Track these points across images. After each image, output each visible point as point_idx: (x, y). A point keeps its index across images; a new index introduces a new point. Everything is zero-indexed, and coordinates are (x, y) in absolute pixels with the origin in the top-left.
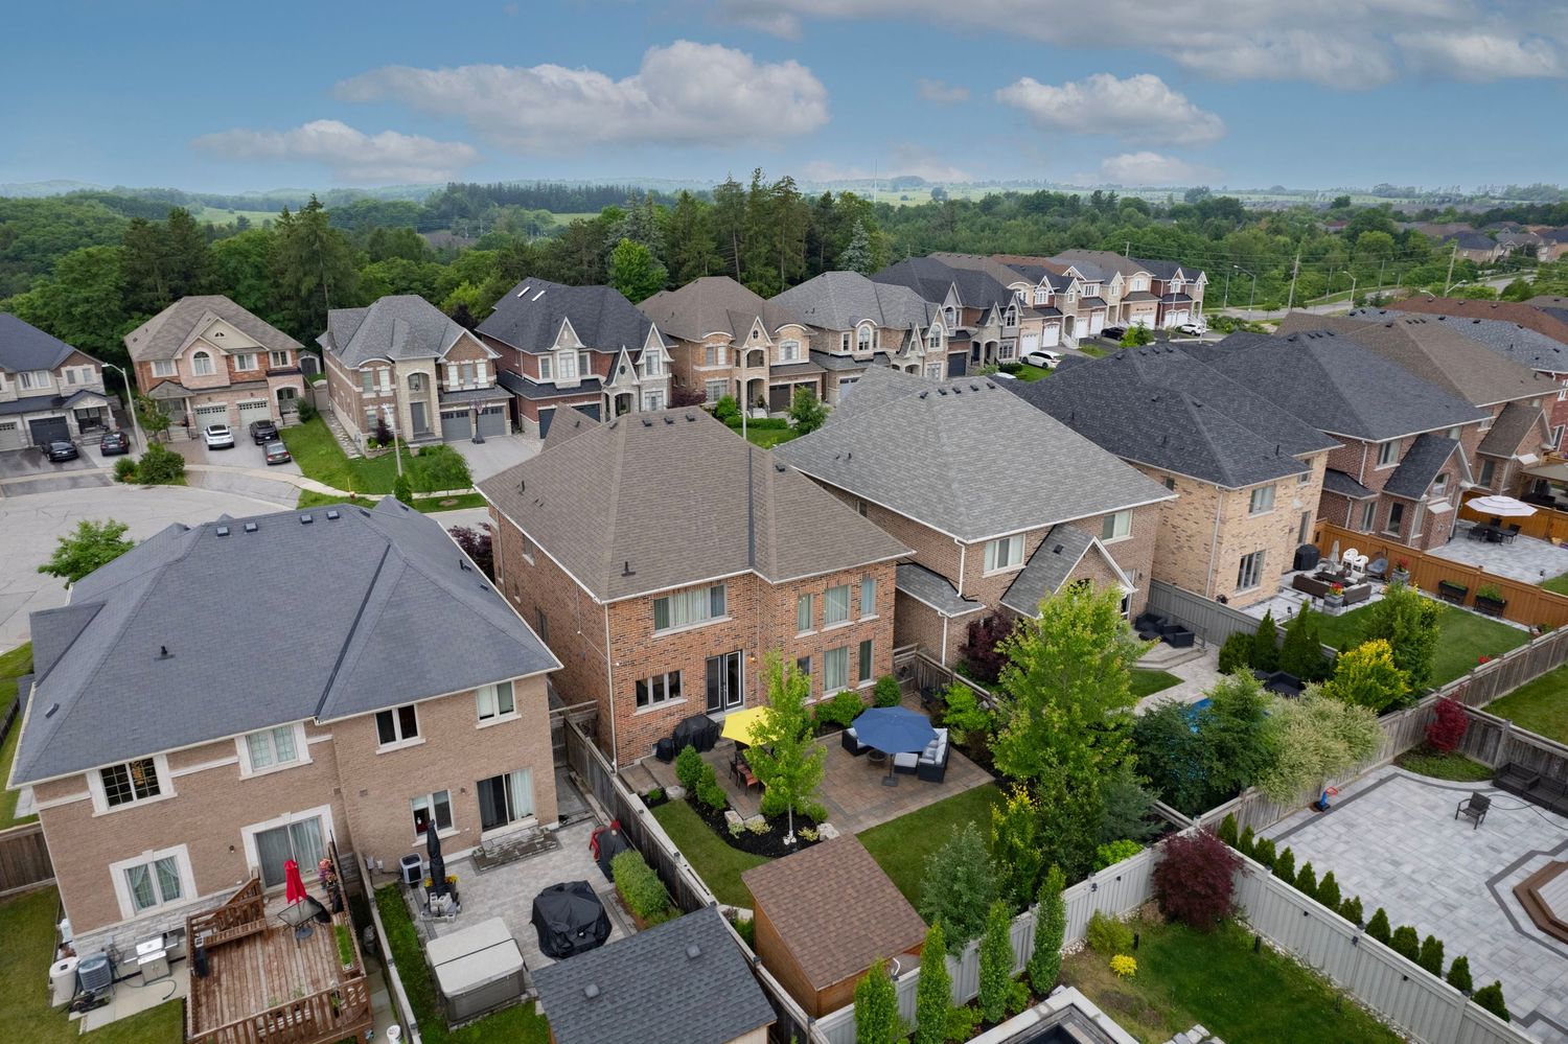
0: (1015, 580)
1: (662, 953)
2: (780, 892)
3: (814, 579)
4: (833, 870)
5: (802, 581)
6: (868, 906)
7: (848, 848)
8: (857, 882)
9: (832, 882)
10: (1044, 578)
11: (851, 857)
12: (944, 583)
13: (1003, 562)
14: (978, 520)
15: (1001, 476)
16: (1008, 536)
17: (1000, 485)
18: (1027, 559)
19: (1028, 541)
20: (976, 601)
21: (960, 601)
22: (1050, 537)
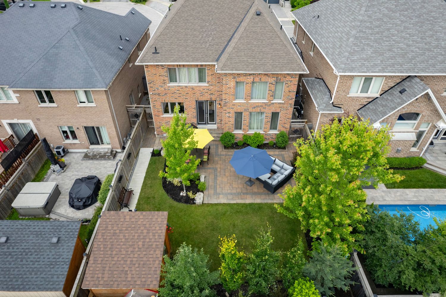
0: (370, 102)
1: (45, 234)
2: (110, 228)
3: (245, 75)
4: (142, 228)
5: (238, 74)
6: (141, 256)
7: (159, 220)
8: (148, 240)
9: (137, 235)
10: (385, 106)
11: (156, 225)
13: (365, 89)
14: (353, 62)
15: (387, 39)
16: (373, 76)
17: (383, 44)
18: (382, 92)
19: (386, 82)
20: (341, 108)
21: (330, 105)
22: (403, 82)
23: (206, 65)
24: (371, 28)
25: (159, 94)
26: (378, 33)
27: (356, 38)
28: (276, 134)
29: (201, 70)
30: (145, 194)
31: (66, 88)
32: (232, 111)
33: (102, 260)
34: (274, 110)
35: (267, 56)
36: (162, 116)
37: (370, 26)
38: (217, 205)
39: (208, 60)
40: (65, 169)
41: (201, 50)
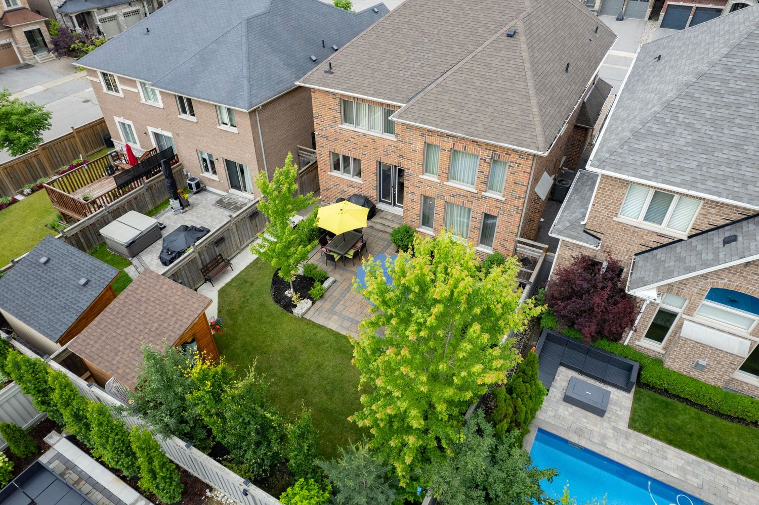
0: (663, 246)
1: (80, 271)
2: (139, 292)
3: (441, 135)
5: (429, 131)
7: (195, 305)
10: (682, 260)
14: (632, 153)
16: (674, 192)
18: (694, 232)
19: (703, 212)
20: (599, 239)
21: (579, 228)
22: (744, 223)
23: (394, 106)
24: (716, 93)
25: (327, 137)
26: (728, 106)
28: (488, 254)
30: (246, 275)
32: (418, 193)
34: (486, 209)
35: (487, 110)
36: (329, 173)
39: (396, 98)
40: (186, 209)
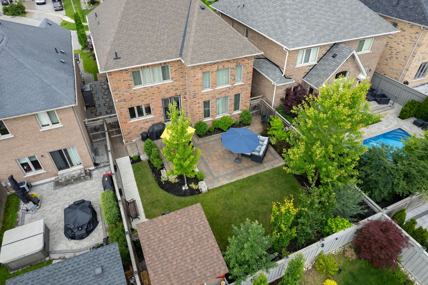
0: (311, 69)
1: (83, 270)
2: (153, 237)
3: (211, 64)
4: (184, 226)
5: (205, 65)
6: (197, 250)
7: (196, 213)
8: (195, 234)
9: (182, 233)
10: (325, 69)
11: (196, 218)
12: (277, 69)
13: (307, 60)
14: (297, 38)
15: (312, 17)
16: (311, 47)
17: (311, 21)
18: (319, 59)
19: (320, 51)
20: (291, 78)
21: (283, 78)
22: (331, 49)
23: (169, 62)
24: (298, 10)
25: (125, 100)
26: (304, 13)
27: (291, 19)
28: (239, 114)
29: (164, 68)
30: (147, 200)
31: (25, 113)
32: (201, 102)
33: (162, 270)
34: (236, 92)
36: (130, 122)
37: (296, 8)
38: (222, 187)
39: (171, 57)
40: (39, 204)
41: (161, 48)
